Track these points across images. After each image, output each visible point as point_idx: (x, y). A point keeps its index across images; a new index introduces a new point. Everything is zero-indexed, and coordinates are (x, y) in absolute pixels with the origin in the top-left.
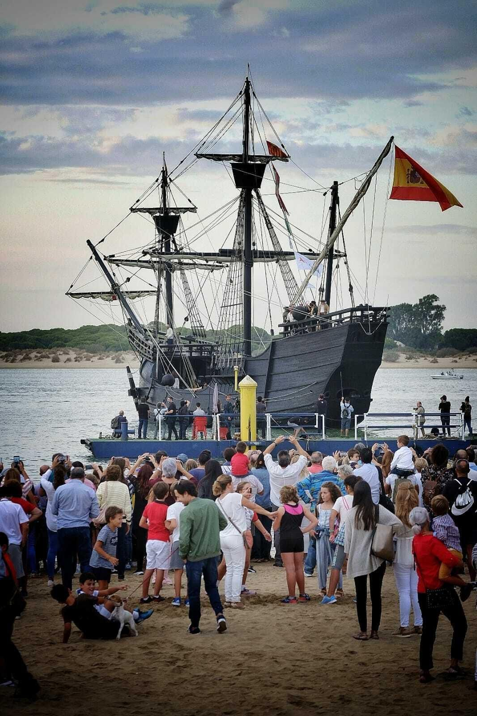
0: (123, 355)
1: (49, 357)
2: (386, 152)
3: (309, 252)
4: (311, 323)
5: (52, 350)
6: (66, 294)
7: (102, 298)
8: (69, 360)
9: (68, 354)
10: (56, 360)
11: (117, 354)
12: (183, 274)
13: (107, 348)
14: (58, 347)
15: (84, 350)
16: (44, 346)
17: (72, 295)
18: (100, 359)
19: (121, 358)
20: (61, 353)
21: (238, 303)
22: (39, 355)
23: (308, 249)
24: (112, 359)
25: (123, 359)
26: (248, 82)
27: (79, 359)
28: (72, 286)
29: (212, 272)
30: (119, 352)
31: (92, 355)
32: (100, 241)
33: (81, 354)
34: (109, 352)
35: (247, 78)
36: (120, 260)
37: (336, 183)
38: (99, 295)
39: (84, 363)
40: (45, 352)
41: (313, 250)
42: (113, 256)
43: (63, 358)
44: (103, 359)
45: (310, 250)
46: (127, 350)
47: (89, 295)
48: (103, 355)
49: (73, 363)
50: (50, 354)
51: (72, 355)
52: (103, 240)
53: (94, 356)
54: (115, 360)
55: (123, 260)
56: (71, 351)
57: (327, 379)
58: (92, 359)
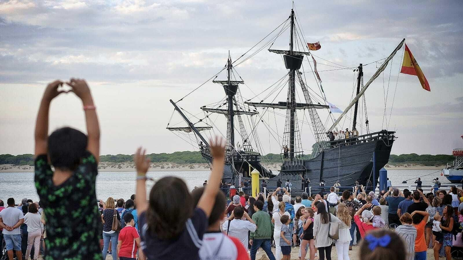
0: (194, 165)
1: (159, 166)
2: (399, 48)
3: (318, 104)
4: (350, 140)
5: (161, 163)
6: (167, 128)
7: (184, 131)
8: (169, 167)
9: (168, 165)
10: (163, 168)
11: (191, 165)
12: (239, 117)
13: (186, 162)
14: (163, 161)
15: (175, 163)
16: (157, 161)
17: (169, 128)
18: (183, 167)
19: (193, 166)
20: (165, 164)
21: (289, 132)
22: (155, 165)
23: (318, 103)
24: (189, 167)
25: (194, 167)
26: (293, 12)
27: (173, 167)
28: (169, 124)
29: (252, 116)
30: (192, 164)
31: (179, 165)
32: (180, 100)
33: (174, 165)
34: (187, 164)
35: (292, 9)
36: (208, 109)
37: (361, 65)
38: (183, 129)
39: (175, 169)
40: (158, 164)
41: (320, 103)
42: (205, 107)
43: (166, 166)
44: (184, 167)
45: (319, 103)
46: (196, 162)
47: (178, 129)
48: (184, 165)
49: (171, 169)
50: (160, 165)
51: (170, 165)
52: (182, 99)
53: (180, 166)
54: (190, 168)
55: (210, 109)
56: (169, 163)
57: (361, 171)
58: (179, 167)
